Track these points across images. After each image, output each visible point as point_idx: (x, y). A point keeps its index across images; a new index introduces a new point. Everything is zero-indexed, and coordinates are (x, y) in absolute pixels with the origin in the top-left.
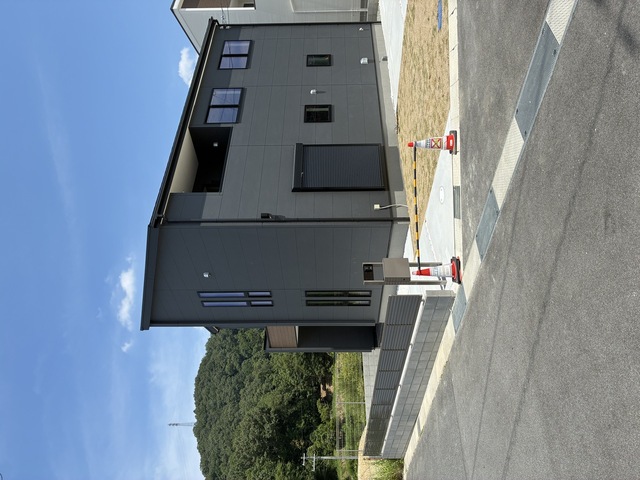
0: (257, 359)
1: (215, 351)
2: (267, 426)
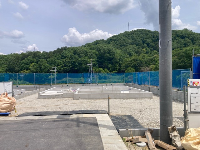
0: (147, 49)
1: (152, 34)
2: (108, 55)
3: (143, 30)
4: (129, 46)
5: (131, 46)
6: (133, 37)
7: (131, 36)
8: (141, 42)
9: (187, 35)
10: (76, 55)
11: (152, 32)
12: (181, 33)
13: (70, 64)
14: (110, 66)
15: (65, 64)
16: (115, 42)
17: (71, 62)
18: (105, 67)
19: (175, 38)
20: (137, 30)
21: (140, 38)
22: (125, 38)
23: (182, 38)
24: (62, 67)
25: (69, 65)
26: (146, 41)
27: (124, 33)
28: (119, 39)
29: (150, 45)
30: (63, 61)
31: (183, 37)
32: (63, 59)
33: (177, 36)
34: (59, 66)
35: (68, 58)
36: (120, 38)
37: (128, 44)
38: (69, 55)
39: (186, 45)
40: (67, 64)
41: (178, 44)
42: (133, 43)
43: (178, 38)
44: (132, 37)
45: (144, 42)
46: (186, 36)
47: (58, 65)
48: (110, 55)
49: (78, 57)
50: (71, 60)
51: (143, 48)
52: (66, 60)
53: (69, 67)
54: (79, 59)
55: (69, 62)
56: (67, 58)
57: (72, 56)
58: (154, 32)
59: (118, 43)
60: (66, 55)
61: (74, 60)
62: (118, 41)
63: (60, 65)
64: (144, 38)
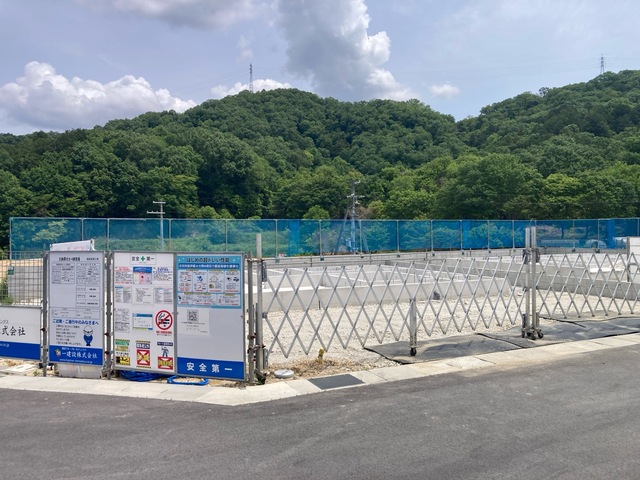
3: (295, 91)
4: (262, 139)
5: (270, 139)
6: (270, 111)
7: (262, 107)
8: (294, 129)
9: (420, 119)
10: (127, 160)
11: (320, 102)
12: (404, 111)
13: (109, 191)
14: (237, 201)
15: (92, 191)
16: (216, 122)
17: (114, 184)
18: (221, 203)
19: (389, 124)
20: (279, 90)
21: (291, 117)
22: (244, 112)
23: (407, 127)
24: (82, 200)
25: (107, 193)
26: (308, 127)
27: (238, 96)
28: (226, 114)
29: (322, 141)
30: (81, 179)
31: (410, 124)
32: (80, 171)
33: (395, 118)
34: (70, 196)
35: (99, 168)
36: (229, 110)
37: (259, 134)
38: (102, 159)
39: (420, 147)
40: (99, 191)
41: (398, 142)
42: (273, 130)
43: (396, 125)
44: (265, 111)
45: (301, 130)
46: (416, 122)
47: (67, 195)
48: (239, 167)
49: (137, 169)
50: (112, 177)
51: (303, 147)
52: (92, 178)
53: (106, 200)
54: (143, 175)
55: (105, 183)
56: (95, 171)
57: (115, 162)
58: (327, 100)
59: (226, 127)
60: (92, 157)
61: (125, 178)
62: (225, 121)
63: (73, 192)
64: (300, 118)
